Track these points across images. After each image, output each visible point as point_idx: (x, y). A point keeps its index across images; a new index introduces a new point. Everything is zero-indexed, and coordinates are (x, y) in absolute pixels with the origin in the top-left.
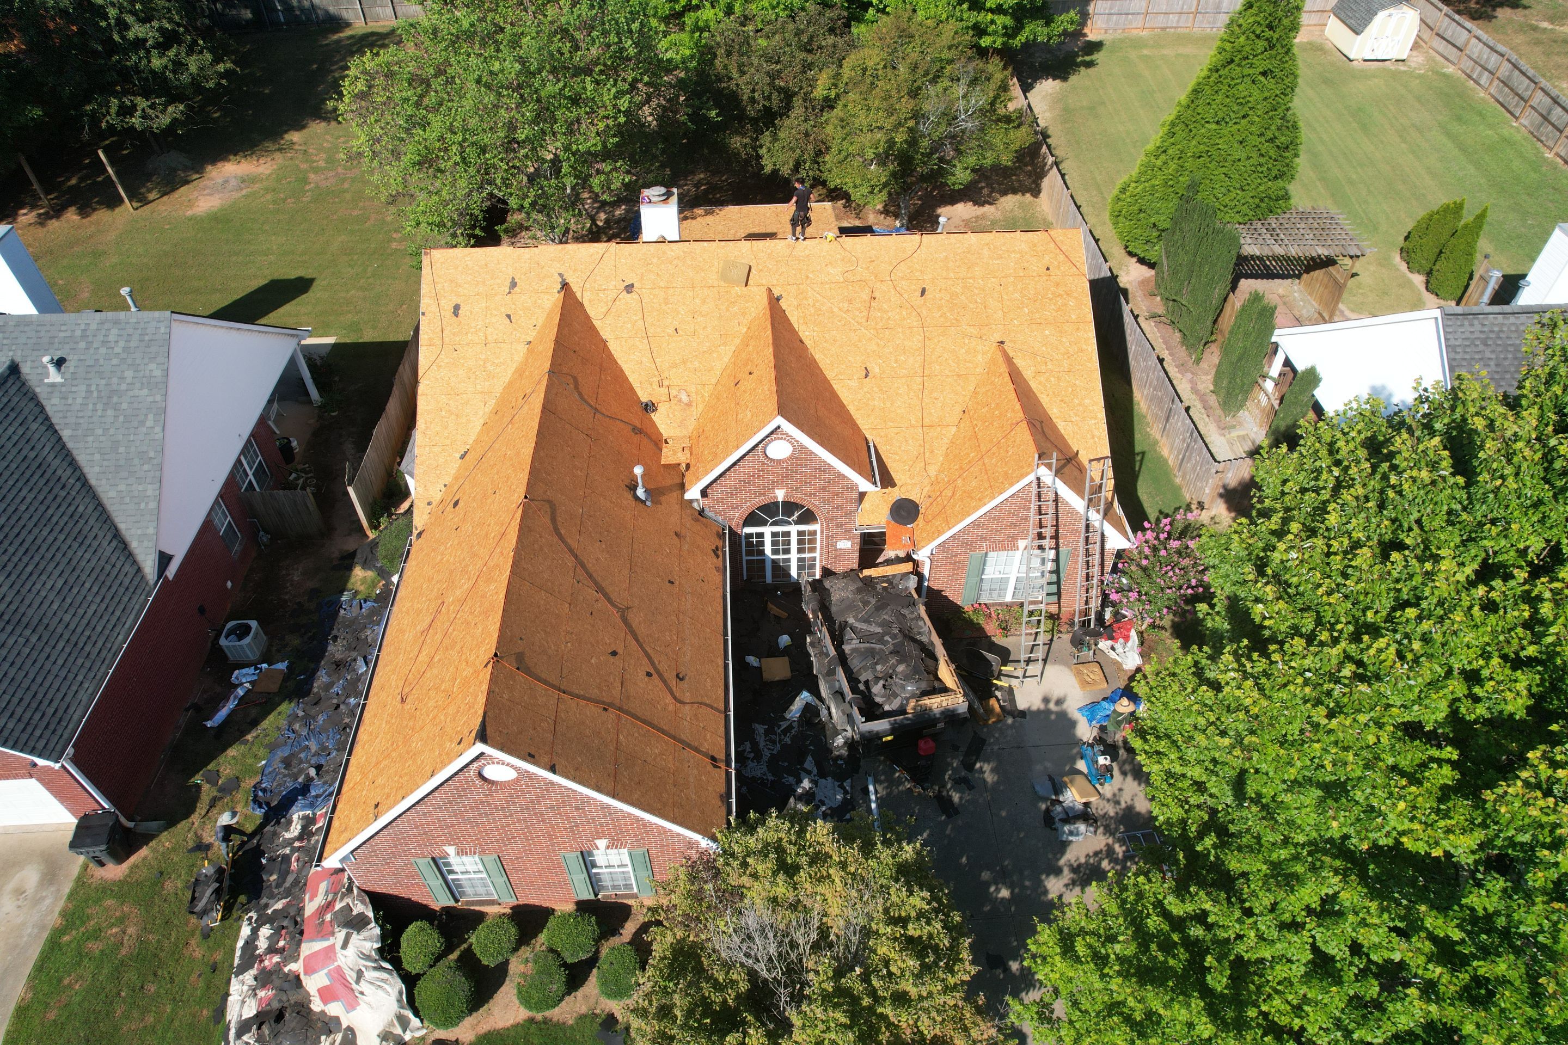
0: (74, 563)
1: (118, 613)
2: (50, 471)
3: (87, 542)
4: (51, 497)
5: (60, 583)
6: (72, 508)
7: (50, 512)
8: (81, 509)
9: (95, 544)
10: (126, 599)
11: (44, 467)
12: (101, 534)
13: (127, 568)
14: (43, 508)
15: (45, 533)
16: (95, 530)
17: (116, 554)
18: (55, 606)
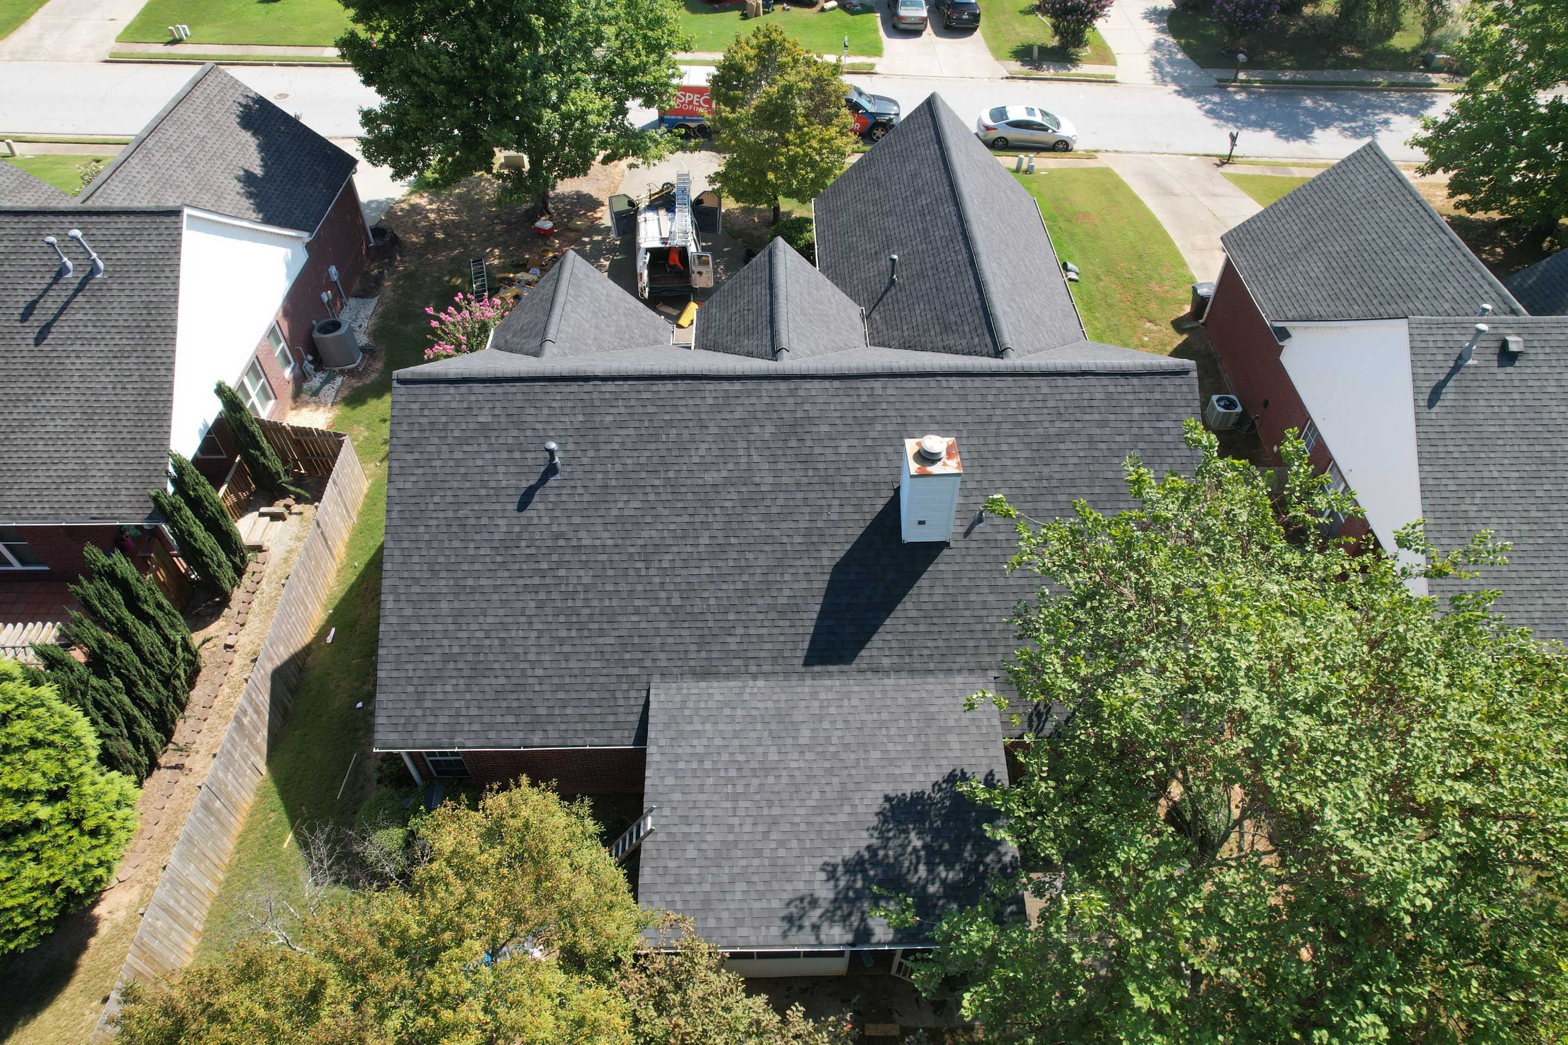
0: (1320, 288)
1: (1270, 295)
2: (1399, 301)
3: (1329, 300)
4: (1377, 293)
5: (1312, 275)
6: (1360, 302)
7: (1367, 289)
8: (1356, 307)
9: (1324, 304)
10: (1275, 303)
11: (1406, 299)
12: (1327, 309)
13: (1294, 312)
14: (1372, 286)
15: (1353, 281)
16: (1333, 308)
17: (1307, 311)
18: (1300, 267)
